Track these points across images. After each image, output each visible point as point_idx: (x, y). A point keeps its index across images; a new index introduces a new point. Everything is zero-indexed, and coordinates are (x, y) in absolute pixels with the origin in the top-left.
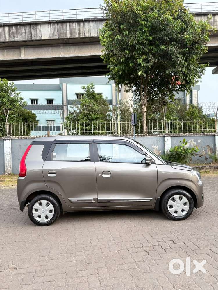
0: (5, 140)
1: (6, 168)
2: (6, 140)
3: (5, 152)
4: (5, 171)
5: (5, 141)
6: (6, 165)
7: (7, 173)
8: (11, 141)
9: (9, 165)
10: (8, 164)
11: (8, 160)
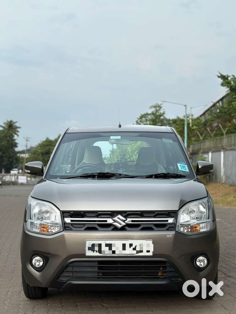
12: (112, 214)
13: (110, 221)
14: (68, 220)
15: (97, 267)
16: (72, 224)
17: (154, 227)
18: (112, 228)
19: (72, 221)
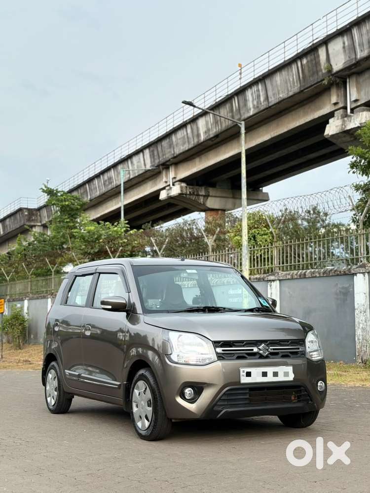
0: (356, 274)
1: (358, 346)
2: (358, 274)
3: (356, 306)
4: (357, 354)
5: (355, 277)
6: (359, 339)
7: (360, 361)
8: (366, 274)
9: (363, 339)
10: (363, 335)
11: (361, 325)
12: (256, 343)
13: (255, 350)
14: (219, 350)
15: (248, 394)
16: (223, 354)
17: (290, 355)
18: (258, 356)
19: (223, 350)
